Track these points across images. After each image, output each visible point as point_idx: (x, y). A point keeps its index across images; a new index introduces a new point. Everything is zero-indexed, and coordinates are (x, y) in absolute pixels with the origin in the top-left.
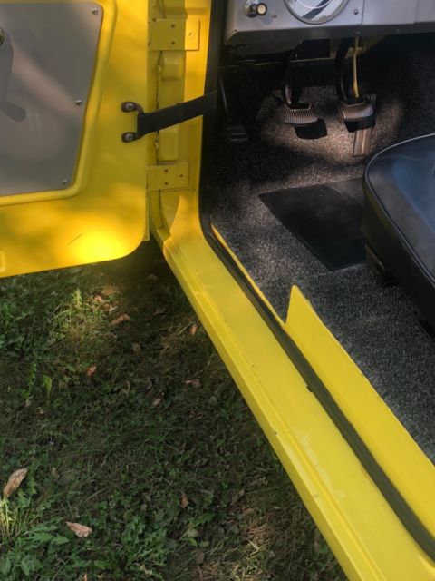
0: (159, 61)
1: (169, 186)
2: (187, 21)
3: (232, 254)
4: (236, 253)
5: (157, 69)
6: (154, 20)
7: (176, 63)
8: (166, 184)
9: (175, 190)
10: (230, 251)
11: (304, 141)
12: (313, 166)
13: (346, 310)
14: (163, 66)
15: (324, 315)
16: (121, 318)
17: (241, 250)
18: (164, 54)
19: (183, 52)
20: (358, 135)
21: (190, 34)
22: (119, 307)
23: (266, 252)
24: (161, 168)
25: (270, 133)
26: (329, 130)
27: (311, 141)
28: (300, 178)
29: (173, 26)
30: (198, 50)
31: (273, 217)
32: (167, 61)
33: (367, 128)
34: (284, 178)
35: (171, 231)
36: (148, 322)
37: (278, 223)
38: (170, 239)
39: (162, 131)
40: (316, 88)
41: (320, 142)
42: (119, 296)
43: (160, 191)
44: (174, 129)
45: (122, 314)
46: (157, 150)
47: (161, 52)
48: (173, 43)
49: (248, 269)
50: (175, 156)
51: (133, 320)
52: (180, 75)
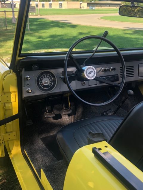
0: (4, 105)
1: (10, 139)
2: (11, 95)
3: (29, 159)
4: (30, 158)
5: (4, 108)
6: (2, 95)
7: (9, 105)
8: (10, 138)
9: (13, 140)
10: (28, 158)
11: (55, 120)
12: (58, 128)
13: (55, 175)
14: (5, 107)
15: (48, 178)
16: (3, 181)
17: (32, 157)
18: (6, 104)
19: (11, 103)
20: (71, 118)
21: (13, 98)
22: (3, 177)
23: (40, 157)
24: (7, 134)
25: (44, 119)
26: (62, 117)
27: (57, 120)
28: (54, 132)
29: (7, 96)
30: (16, 101)
31: (44, 145)
32: (6, 105)
33: (73, 115)
34: (49, 132)
35: (12, 153)
36: (12, 182)
37: (45, 147)
38: (12, 155)
39: (7, 124)
40: (58, 105)
41: (60, 120)
42: (4, 173)
43: (8, 141)
44: (10, 123)
45: (4, 180)
46: (6, 129)
47: (5, 103)
48: (8, 100)
49: (33, 163)
50: (11, 130)
51: (7, 182)
52: (11, 108)
